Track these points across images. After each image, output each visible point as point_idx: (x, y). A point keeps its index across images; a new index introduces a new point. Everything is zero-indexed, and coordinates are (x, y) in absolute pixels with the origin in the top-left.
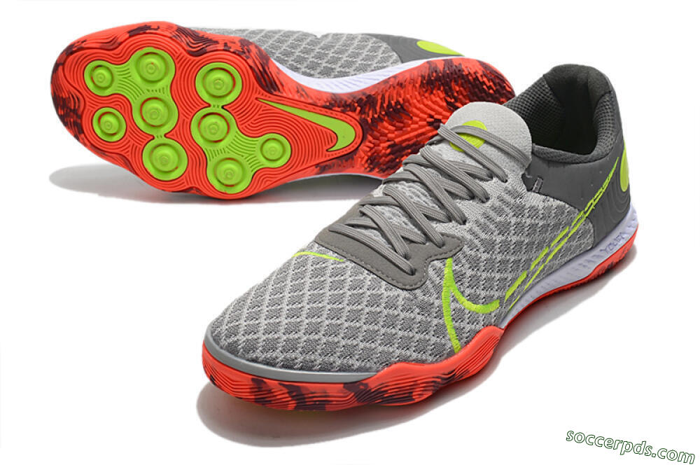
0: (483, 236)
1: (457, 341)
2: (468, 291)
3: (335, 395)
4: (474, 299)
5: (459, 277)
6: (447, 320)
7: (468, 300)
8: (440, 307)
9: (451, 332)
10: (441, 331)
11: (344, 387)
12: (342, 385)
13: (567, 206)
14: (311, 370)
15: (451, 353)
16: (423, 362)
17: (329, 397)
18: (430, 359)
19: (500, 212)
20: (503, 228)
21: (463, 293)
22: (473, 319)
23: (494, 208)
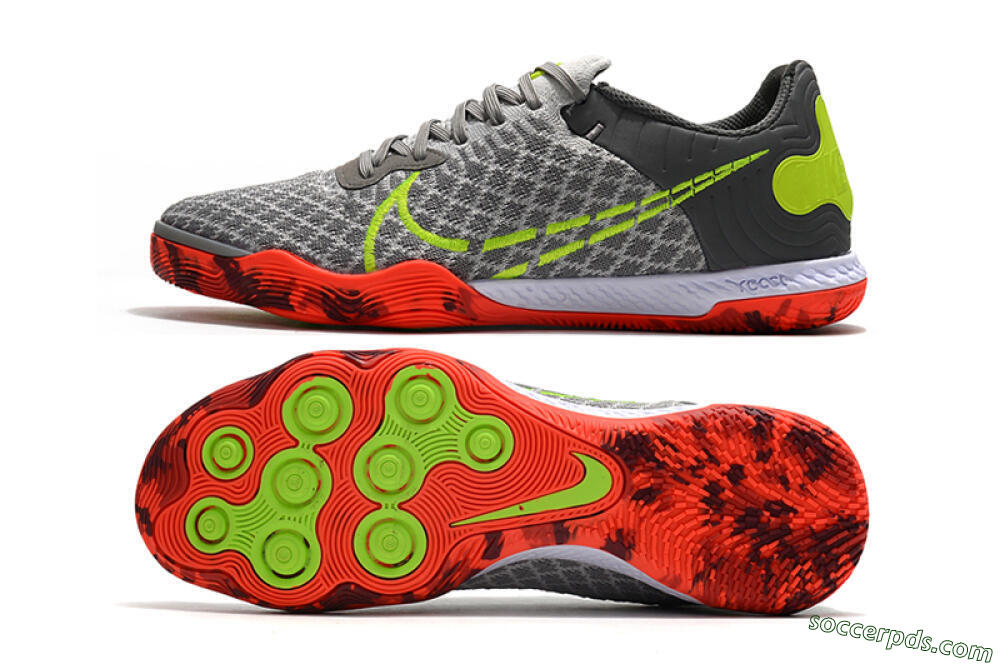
0: (474, 159)
1: (372, 257)
2: (419, 211)
3: (207, 267)
4: (425, 223)
5: (415, 193)
6: (373, 231)
7: (416, 221)
8: (371, 213)
9: (369, 243)
10: (357, 237)
11: (214, 259)
12: (211, 257)
13: (631, 168)
14: (194, 233)
15: (360, 268)
16: (315, 262)
17: (199, 268)
18: (326, 263)
19: (508, 137)
20: (505, 158)
21: (411, 210)
22: (411, 242)
23: (503, 133)
